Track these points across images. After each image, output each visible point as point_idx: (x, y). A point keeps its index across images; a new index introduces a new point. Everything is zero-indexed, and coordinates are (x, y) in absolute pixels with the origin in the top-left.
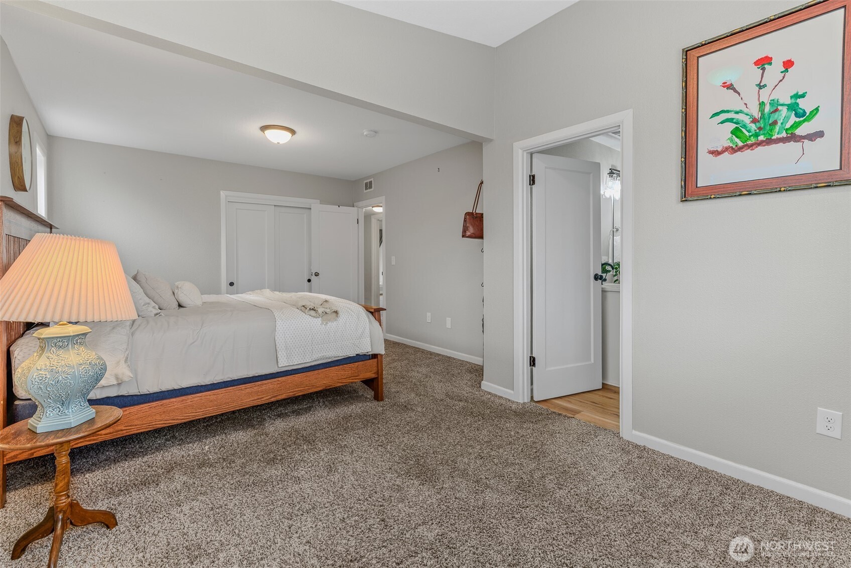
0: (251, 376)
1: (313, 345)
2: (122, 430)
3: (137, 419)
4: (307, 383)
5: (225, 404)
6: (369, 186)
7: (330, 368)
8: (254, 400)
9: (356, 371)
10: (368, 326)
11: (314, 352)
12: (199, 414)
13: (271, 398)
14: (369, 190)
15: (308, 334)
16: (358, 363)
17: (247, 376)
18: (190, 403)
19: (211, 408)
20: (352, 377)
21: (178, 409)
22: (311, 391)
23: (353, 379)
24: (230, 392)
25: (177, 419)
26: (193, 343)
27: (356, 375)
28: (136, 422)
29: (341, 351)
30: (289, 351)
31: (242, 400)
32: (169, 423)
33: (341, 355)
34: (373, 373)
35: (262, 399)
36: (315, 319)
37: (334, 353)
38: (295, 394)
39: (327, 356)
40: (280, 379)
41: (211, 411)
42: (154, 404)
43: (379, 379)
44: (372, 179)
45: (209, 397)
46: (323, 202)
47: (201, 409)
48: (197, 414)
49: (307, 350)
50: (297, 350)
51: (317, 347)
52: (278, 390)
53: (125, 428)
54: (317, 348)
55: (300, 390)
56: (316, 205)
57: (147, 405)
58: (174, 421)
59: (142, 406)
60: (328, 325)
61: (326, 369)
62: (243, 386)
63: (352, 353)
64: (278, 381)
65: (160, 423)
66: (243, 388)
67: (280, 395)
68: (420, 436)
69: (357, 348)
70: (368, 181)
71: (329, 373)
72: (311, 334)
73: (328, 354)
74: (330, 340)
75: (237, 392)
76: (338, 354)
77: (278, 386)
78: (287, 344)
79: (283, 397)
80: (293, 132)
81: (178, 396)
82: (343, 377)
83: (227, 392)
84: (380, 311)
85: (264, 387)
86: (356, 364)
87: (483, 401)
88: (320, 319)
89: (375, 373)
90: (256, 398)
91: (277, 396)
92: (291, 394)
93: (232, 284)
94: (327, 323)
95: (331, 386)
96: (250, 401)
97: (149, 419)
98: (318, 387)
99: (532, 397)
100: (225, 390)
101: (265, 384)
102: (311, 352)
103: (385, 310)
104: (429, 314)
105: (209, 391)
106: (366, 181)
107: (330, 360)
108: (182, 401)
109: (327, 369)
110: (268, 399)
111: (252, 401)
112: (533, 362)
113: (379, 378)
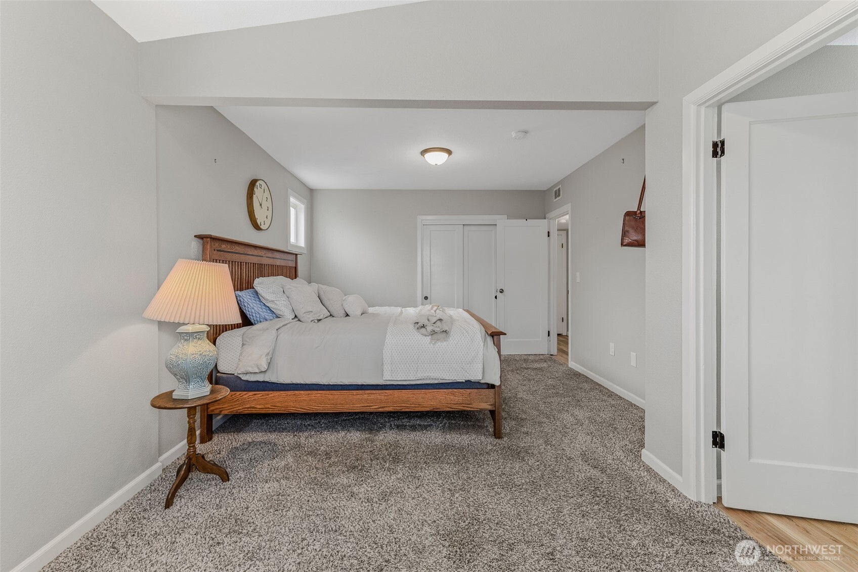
0: (360, 384)
1: (418, 363)
2: (269, 408)
3: (278, 402)
4: (414, 401)
5: (340, 404)
6: (557, 194)
7: (438, 390)
8: (365, 407)
9: (469, 399)
10: (482, 350)
11: (419, 370)
12: (320, 409)
13: (379, 408)
14: (558, 199)
15: (415, 352)
16: (471, 390)
17: (356, 384)
18: (313, 398)
19: (329, 406)
20: (463, 404)
21: (305, 400)
22: (417, 410)
23: (464, 407)
24: (344, 395)
25: (304, 409)
26: (317, 347)
27: (468, 403)
28: (278, 404)
29: (448, 374)
30: (394, 366)
31: (353, 404)
32: (299, 411)
33: (447, 378)
34: (489, 405)
35: (371, 408)
36: (424, 337)
37: (440, 375)
38: (401, 409)
39: (432, 377)
40: (387, 391)
41: (328, 408)
42: (289, 393)
43: (496, 413)
44: (560, 186)
45: (327, 395)
46: (510, 217)
47: (321, 404)
48: (319, 408)
49: (412, 368)
50: (402, 366)
51: (423, 365)
52: (385, 402)
53: (271, 407)
54: (423, 367)
55: (407, 406)
56: (502, 221)
57: (285, 392)
58: (302, 410)
59: (282, 392)
60: (437, 345)
61: (433, 390)
62: (355, 392)
63: (461, 378)
64: (386, 393)
65: (293, 409)
66: (355, 393)
67: (387, 407)
68: (502, 495)
69: (466, 373)
70: (557, 188)
71: (437, 395)
72: (418, 351)
73: (434, 375)
74: (437, 361)
75: (350, 396)
76: (444, 377)
77: (386, 398)
78: (393, 358)
79: (390, 409)
80: (449, 152)
81: (306, 390)
82: (452, 402)
83: (341, 395)
84: (500, 335)
85: (372, 397)
86: (468, 390)
87: (628, 479)
88: (430, 337)
89: (491, 405)
90: (366, 405)
91: (385, 407)
92: (397, 408)
93: (426, 298)
94: (435, 343)
95: (440, 409)
96: (361, 407)
97: (286, 404)
98: (425, 407)
99: (719, 499)
100: (340, 392)
101: (374, 394)
102: (416, 370)
103: (505, 334)
104: (612, 345)
105: (329, 390)
106: (555, 190)
107: (436, 382)
108: (309, 394)
109: (435, 390)
110: (376, 408)
111: (362, 407)
112: (718, 440)
113: (496, 411)
